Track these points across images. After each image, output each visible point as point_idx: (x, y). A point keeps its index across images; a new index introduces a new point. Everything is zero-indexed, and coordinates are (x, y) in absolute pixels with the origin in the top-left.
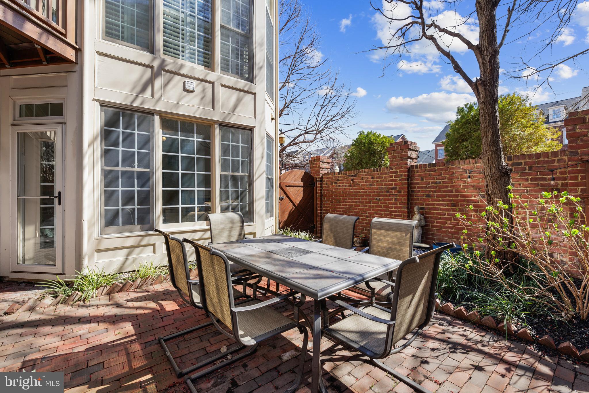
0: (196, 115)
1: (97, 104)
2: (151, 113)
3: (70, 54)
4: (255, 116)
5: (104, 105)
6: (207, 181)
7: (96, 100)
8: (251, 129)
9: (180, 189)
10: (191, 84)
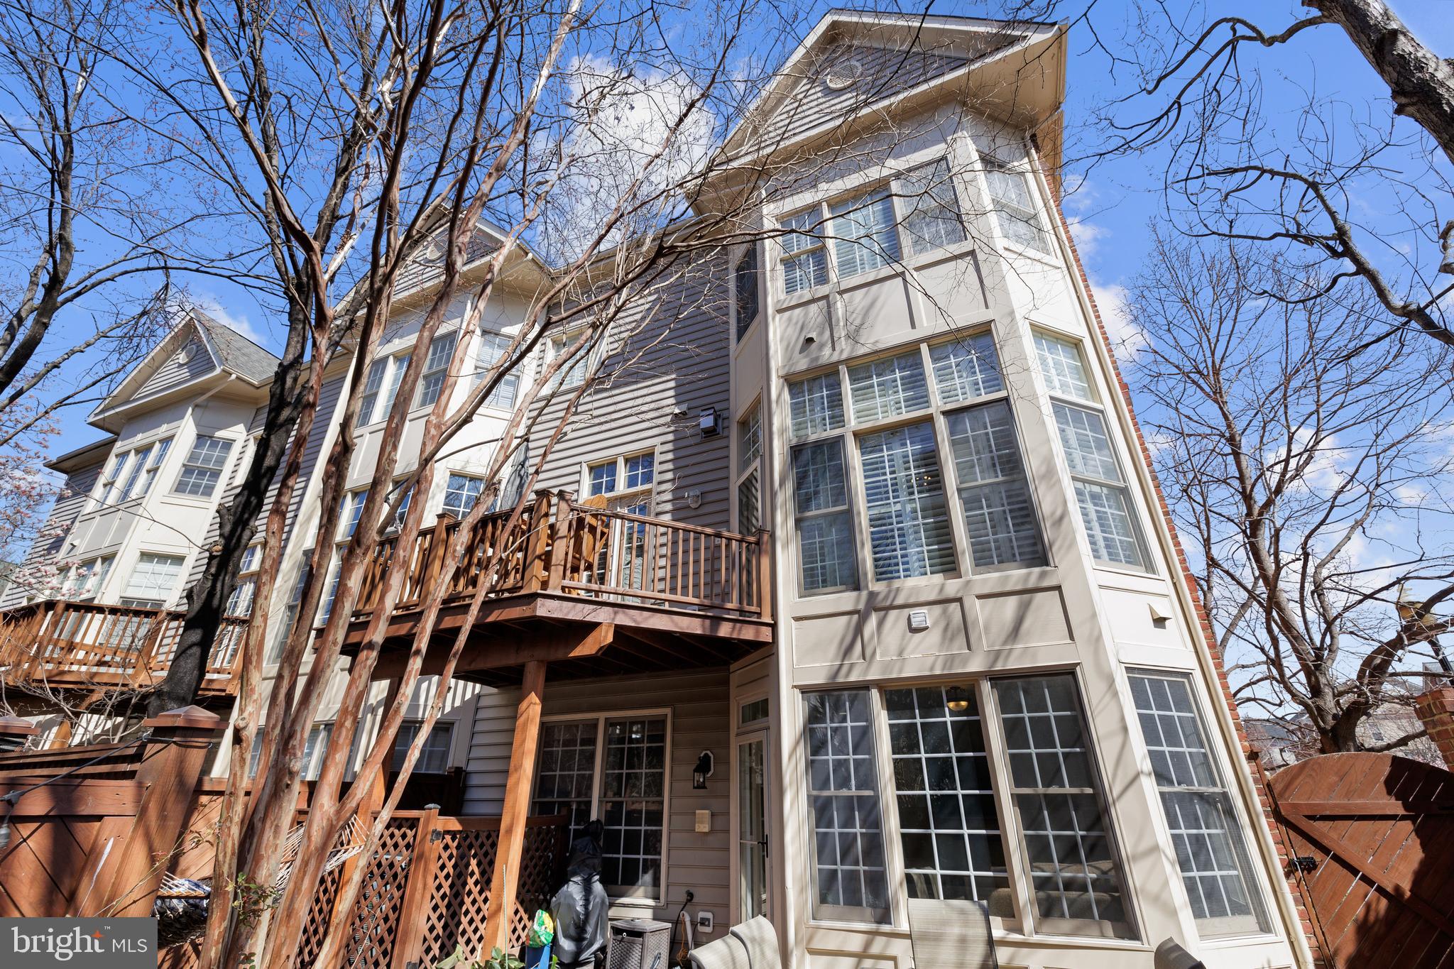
0: (938, 672)
1: (797, 691)
2: (865, 686)
3: (766, 635)
4: (1072, 638)
5: (805, 690)
6: (986, 811)
7: (795, 687)
8: (1068, 673)
9: (934, 832)
10: (921, 616)
